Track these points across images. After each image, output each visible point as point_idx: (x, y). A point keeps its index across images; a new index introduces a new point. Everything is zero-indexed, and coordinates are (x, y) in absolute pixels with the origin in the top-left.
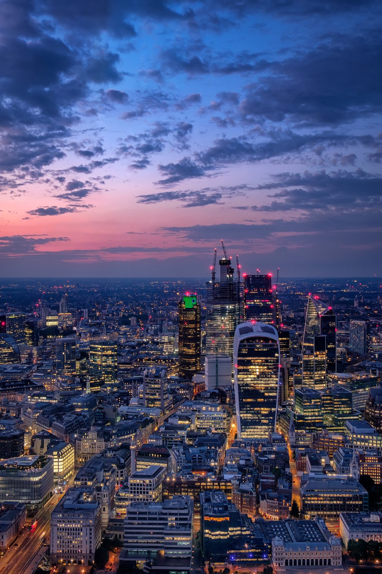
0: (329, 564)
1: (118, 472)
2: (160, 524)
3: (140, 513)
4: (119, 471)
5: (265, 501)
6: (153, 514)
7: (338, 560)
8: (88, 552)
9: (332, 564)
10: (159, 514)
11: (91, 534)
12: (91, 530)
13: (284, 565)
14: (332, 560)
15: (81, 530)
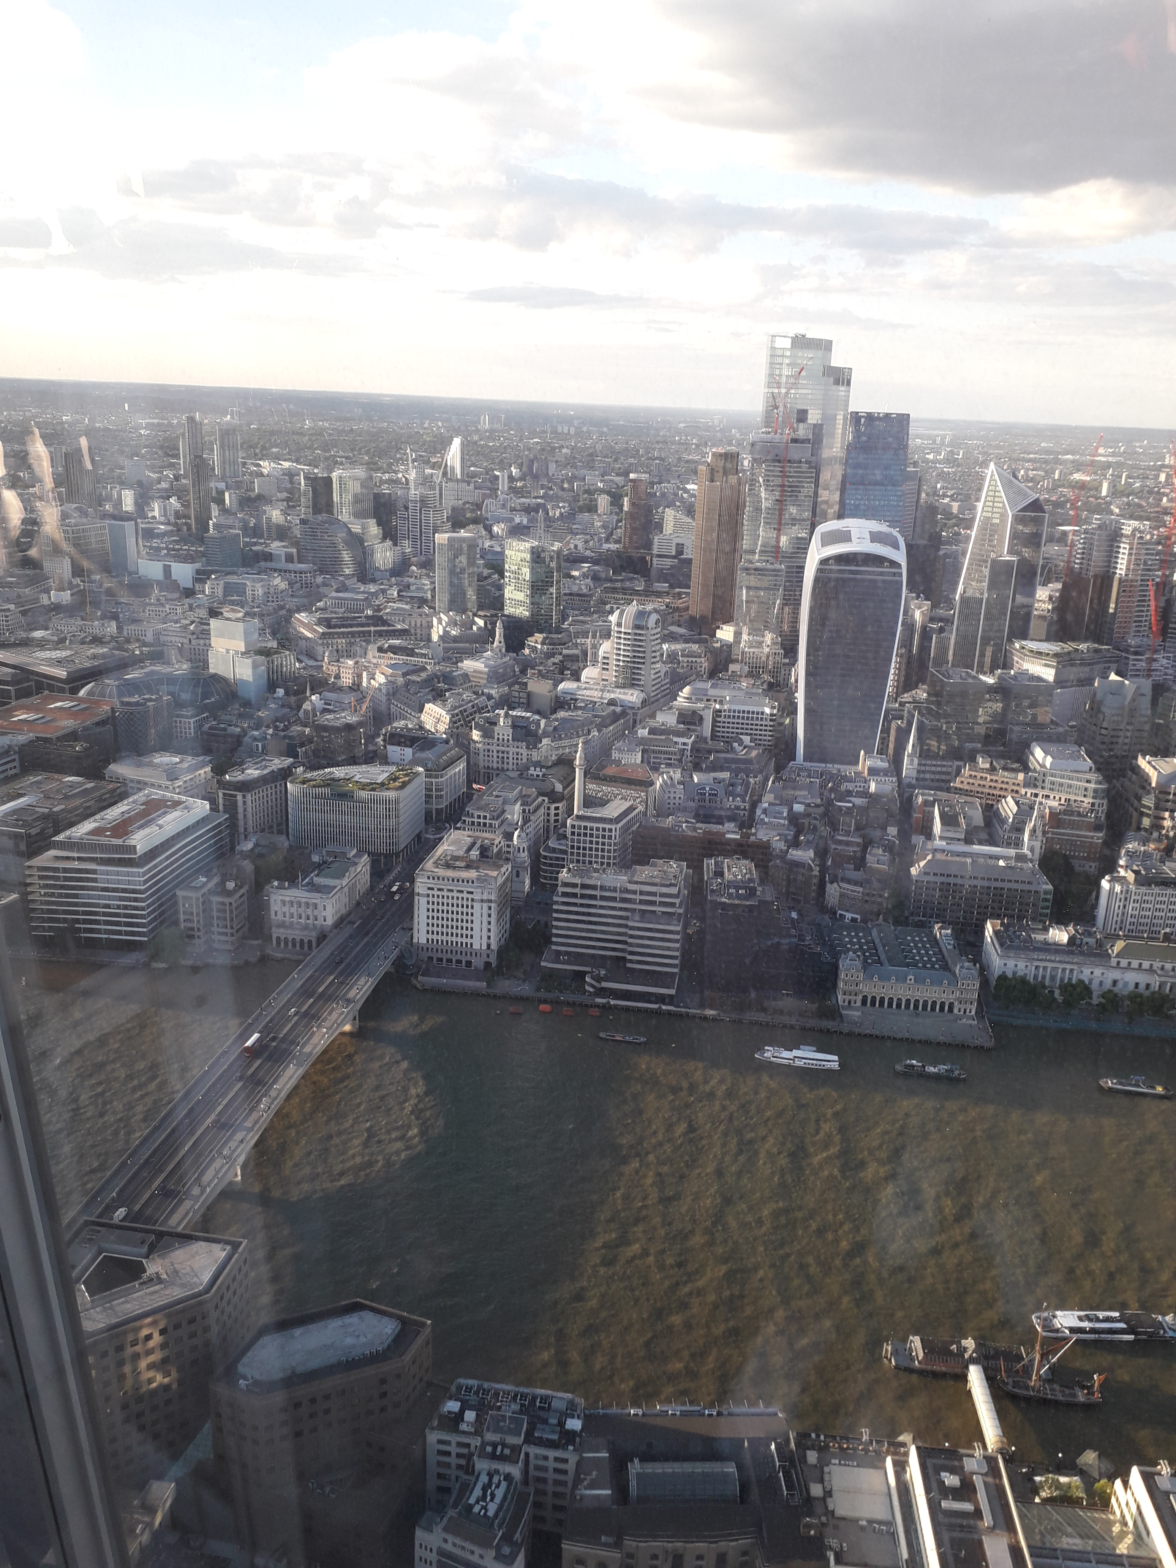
0: (951, 1009)
1: (549, 808)
2: (621, 909)
3: (584, 886)
4: (553, 806)
5: (835, 885)
6: (610, 890)
7: (968, 1007)
8: (484, 947)
9: (956, 1011)
10: (621, 892)
11: (490, 916)
12: (490, 908)
13: (859, 1004)
14: (956, 1004)
15: (472, 907)
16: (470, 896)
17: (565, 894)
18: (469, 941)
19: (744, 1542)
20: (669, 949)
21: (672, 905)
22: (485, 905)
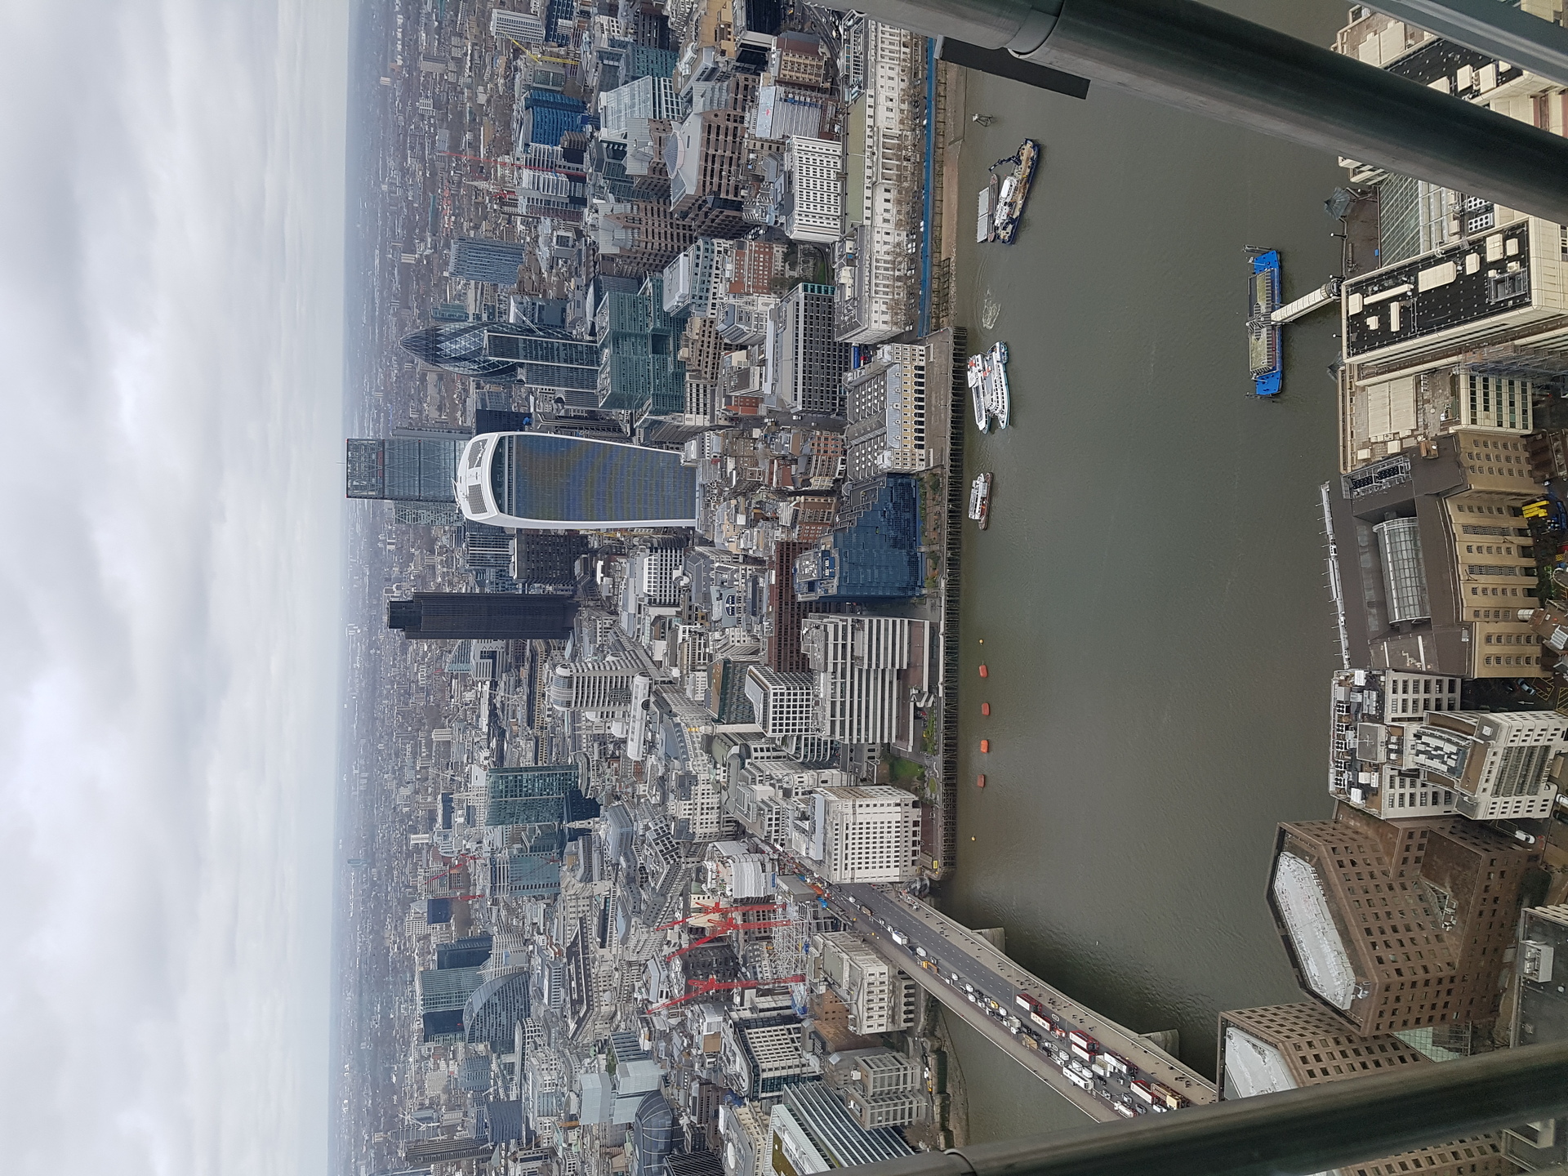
0: (921, 368)
2: (852, 676)
7: (917, 353)
13: (923, 452)
14: (916, 364)
15: (861, 824)
16: (851, 826)
17: (842, 733)
18: (894, 825)
19: (1451, 508)
20: (886, 629)
21: (845, 628)
22: (858, 810)
